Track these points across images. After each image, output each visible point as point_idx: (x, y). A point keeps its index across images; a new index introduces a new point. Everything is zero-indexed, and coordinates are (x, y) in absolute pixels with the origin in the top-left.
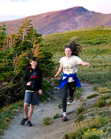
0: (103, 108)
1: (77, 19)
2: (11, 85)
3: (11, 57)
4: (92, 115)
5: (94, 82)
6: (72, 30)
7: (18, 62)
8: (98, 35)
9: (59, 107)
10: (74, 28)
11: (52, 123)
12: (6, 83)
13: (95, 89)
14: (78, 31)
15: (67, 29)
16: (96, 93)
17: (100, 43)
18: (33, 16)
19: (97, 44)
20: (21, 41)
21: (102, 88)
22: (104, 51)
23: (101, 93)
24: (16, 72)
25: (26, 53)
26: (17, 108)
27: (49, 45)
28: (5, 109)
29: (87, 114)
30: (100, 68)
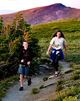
0: (77, 81)
1: (57, 13)
2: (7, 63)
3: (7, 42)
4: (69, 86)
5: (70, 61)
6: (54, 22)
7: (12, 46)
8: (73, 25)
9: (44, 79)
10: (55, 20)
11: (38, 92)
12: (3, 62)
13: (71, 66)
14: (58, 22)
15: (49, 21)
16: (72, 69)
17: (74, 31)
18: (24, 11)
19: (72, 31)
20: (14, 30)
21: (76, 66)
22: (77, 37)
23: (76, 69)
24: (11, 53)
25: (18, 39)
26: (11, 81)
27: (36, 33)
28: (3, 82)
29: (65, 86)
30: (74, 50)
